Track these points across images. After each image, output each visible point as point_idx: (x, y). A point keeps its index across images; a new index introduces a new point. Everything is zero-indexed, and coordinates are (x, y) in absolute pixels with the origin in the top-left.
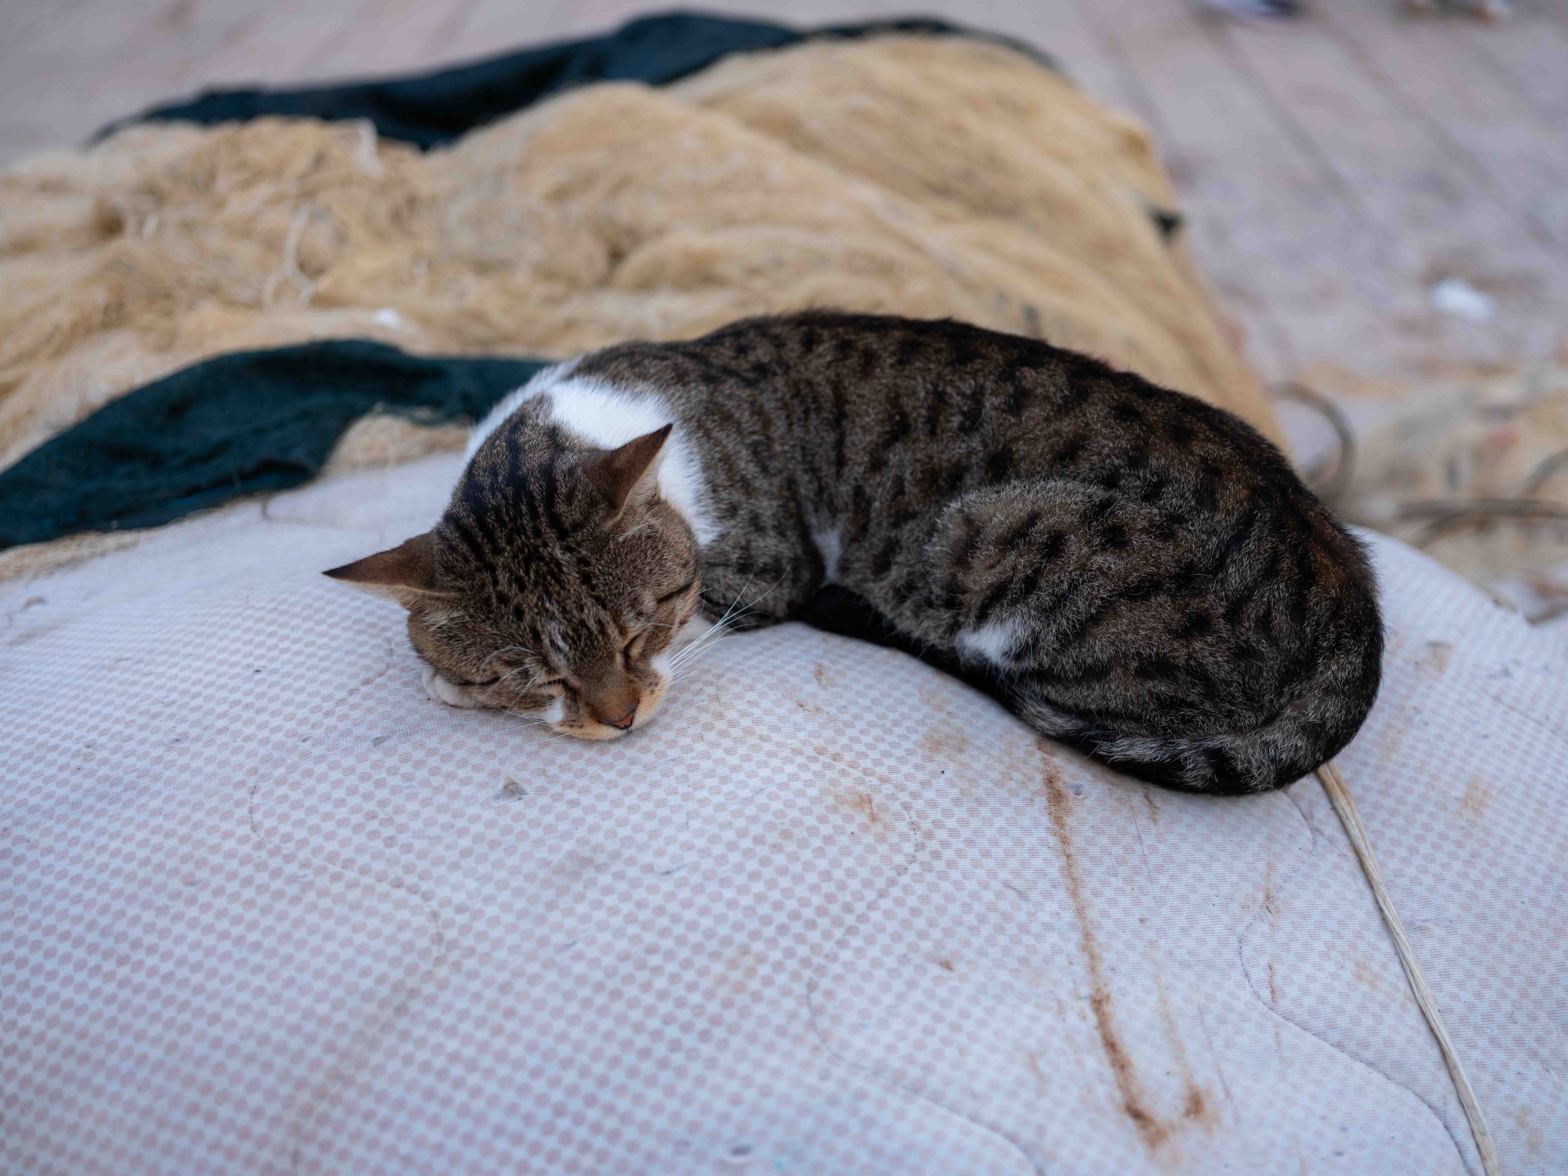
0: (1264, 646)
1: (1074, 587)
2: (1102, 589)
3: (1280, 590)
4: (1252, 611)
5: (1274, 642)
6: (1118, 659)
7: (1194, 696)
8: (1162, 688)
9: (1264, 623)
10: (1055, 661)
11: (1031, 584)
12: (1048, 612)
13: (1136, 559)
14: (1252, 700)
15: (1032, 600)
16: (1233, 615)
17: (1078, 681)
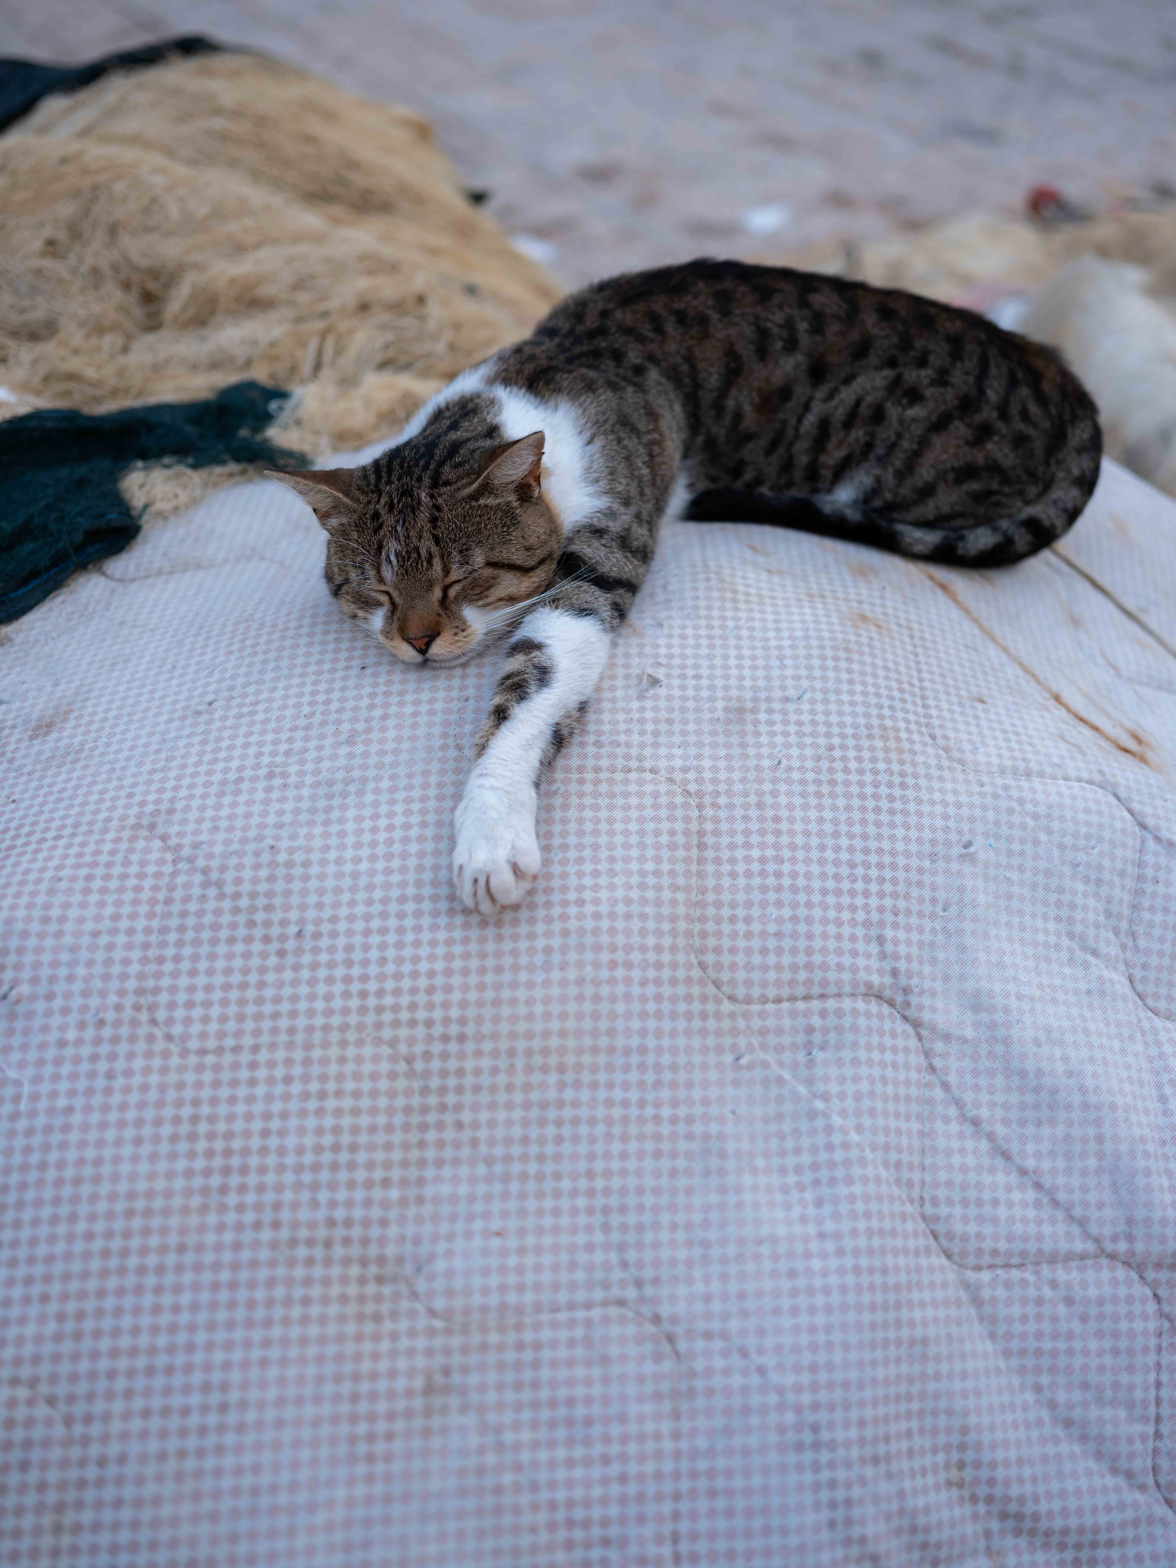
0: (1031, 432)
1: (899, 436)
2: (917, 430)
3: (1024, 391)
4: (1014, 410)
5: (1035, 426)
6: (942, 475)
7: (995, 486)
8: (974, 486)
9: (1025, 416)
10: (896, 494)
11: (869, 446)
12: (883, 461)
13: (931, 404)
14: (1033, 476)
15: (872, 457)
16: (1004, 415)
17: (915, 503)
